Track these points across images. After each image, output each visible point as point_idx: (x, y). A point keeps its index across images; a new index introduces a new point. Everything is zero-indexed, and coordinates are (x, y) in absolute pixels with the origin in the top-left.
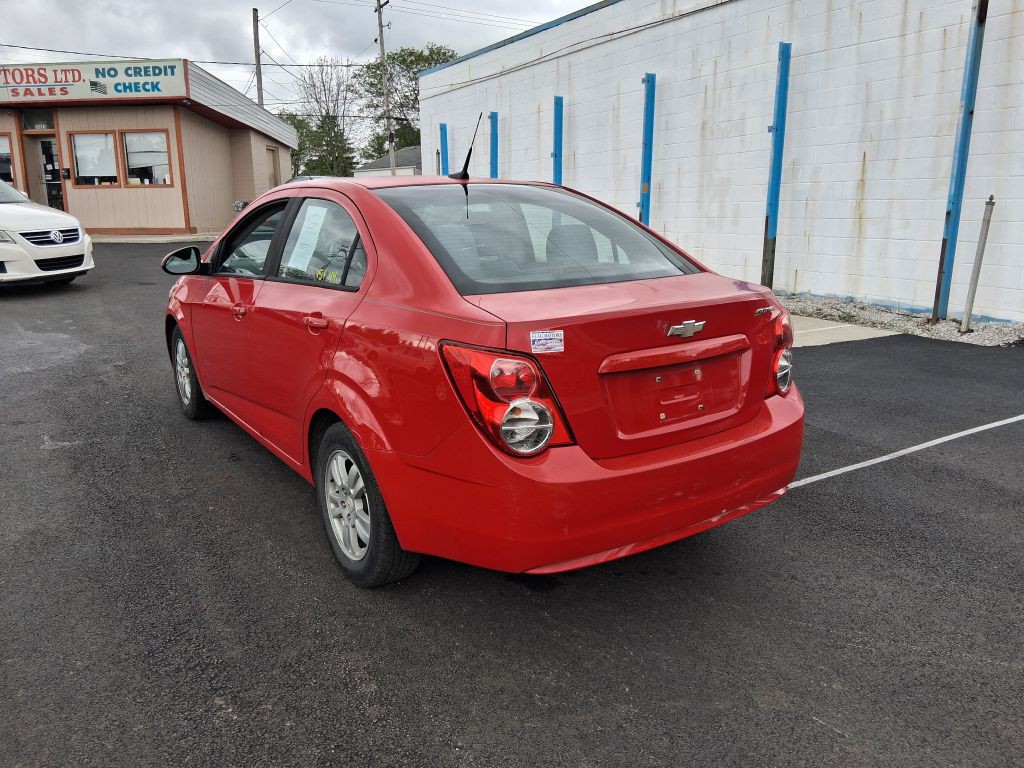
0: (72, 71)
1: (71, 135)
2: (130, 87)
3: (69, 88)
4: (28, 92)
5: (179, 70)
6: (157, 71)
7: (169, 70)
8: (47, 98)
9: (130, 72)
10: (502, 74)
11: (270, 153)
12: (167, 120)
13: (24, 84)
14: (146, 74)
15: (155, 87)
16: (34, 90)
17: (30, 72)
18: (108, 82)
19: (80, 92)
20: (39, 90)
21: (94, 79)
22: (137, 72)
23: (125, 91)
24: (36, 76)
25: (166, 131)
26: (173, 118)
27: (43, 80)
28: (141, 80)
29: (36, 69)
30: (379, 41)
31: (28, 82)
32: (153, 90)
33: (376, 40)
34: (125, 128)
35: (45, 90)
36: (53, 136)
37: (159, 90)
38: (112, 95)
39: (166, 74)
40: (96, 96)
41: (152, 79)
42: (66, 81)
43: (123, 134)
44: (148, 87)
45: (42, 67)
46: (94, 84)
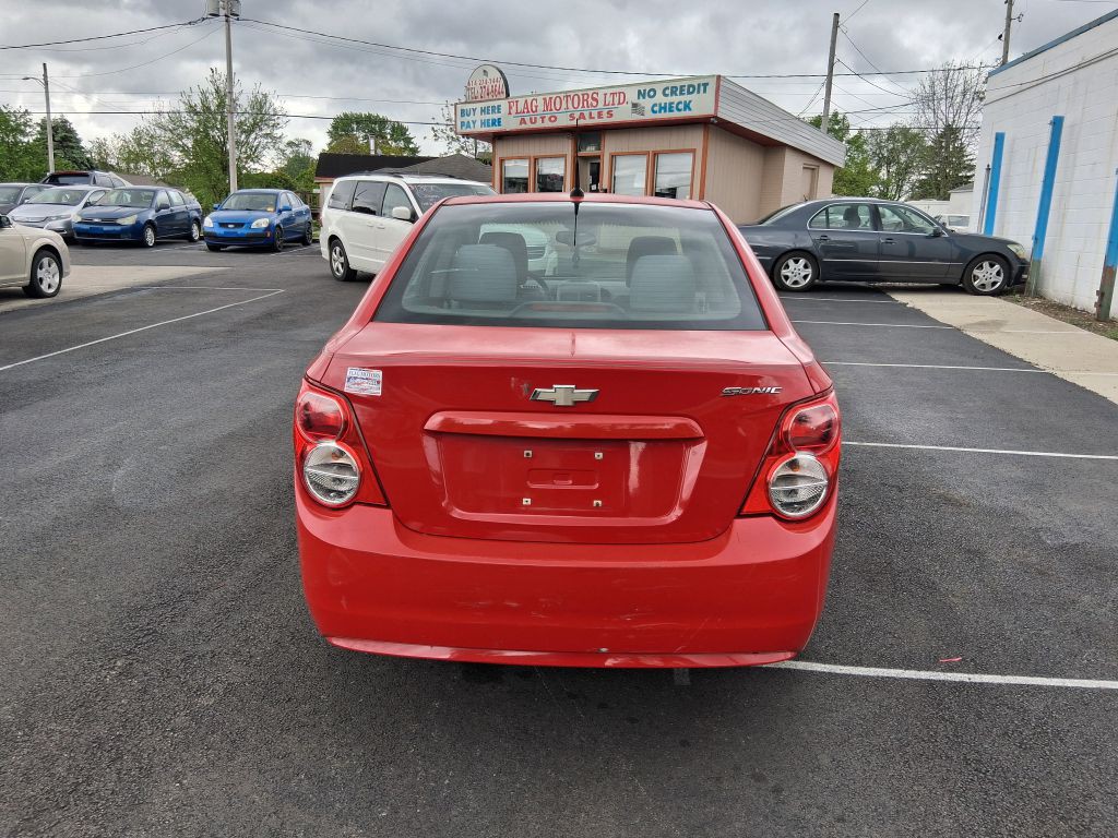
0: (618, 94)
1: (613, 157)
2: (665, 108)
3: (614, 112)
4: (582, 116)
5: (711, 89)
6: (692, 89)
7: (702, 88)
8: (597, 121)
9: (667, 92)
10: (1080, 67)
11: (809, 173)
12: (695, 139)
13: (580, 108)
14: (681, 94)
15: (687, 106)
16: (587, 114)
17: (586, 97)
18: (647, 103)
19: (623, 114)
20: (591, 114)
21: (636, 101)
22: (673, 93)
23: (660, 112)
24: (590, 100)
25: (693, 151)
26: (702, 138)
27: (595, 103)
28: (675, 99)
29: (590, 93)
30: (1003, 38)
31: (583, 106)
32: (685, 109)
33: (1000, 37)
34: (658, 149)
35: (595, 114)
36: (599, 157)
37: (690, 109)
38: (649, 116)
39: (699, 92)
40: (636, 117)
41: (686, 98)
42: (613, 104)
43: (656, 154)
44: (681, 106)
45: (595, 91)
46: (635, 105)
